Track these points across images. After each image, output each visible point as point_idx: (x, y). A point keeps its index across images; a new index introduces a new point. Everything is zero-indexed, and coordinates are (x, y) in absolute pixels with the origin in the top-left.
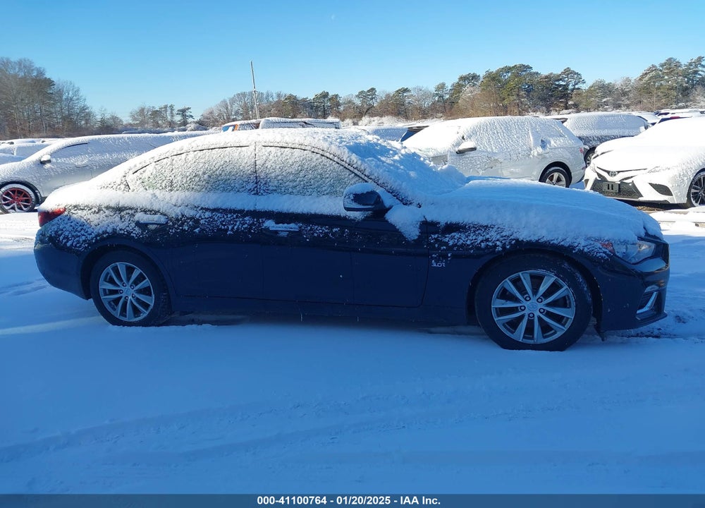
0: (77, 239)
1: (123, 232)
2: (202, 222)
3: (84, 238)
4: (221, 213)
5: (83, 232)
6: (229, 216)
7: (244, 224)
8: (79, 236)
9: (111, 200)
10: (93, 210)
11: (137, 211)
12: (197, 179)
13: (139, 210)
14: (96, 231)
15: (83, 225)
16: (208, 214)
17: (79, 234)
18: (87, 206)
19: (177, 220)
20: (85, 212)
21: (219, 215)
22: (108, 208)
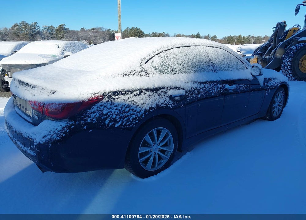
0: (127, 118)
1: (163, 105)
2: (201, 90)
3: (134, 116)
4: (208, 84)
5: (131, 112)
6: (212, 85)
7: (218, 88)
8: (128, 116)
9: (148, 84)
10: (135, 93)
11: (167, 90)
12: (186, 65)
13: (169, 88)
14: (144, 109)
15: (129, 106)
16: (203, 86)
17: (128, 114)
18: (128, 91)
19: (190, 91)
20: (128, 96)
21: (207, 85)
22: (147, 90)
